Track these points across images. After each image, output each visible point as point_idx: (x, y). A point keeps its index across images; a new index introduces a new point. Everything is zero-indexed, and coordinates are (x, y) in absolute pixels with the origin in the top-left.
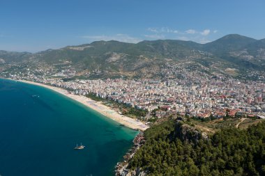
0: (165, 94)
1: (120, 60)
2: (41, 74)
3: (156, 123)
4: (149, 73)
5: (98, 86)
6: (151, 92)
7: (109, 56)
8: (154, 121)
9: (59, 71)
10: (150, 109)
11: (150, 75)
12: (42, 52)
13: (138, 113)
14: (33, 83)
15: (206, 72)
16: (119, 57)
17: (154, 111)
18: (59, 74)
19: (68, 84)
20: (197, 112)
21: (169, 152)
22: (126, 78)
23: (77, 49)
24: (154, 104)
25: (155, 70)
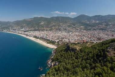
0: (61, 36)
1: (44, 24)
2: (16, 29)
3: (59, 46)
4: (55, 28)
5: (37, 33)
6: (56, 35)
7: (41, 22)
8: (58, 45)
9: (22, 28)
10: (57, 41)
12: (15, 22)
13: (53, 43)
14: (12, 33)
15: (74, 28)
16: (44, 23)
17: (58, 42)
18: (22, 30)
19: (26, 33)
20: (73, 41)
21: (66, 55)
22: (47, 30)
23: (28, 20)
24: (58, 39)
25: (57, 27)
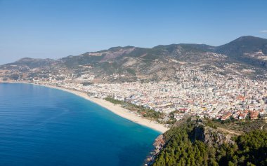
0: (182, 96)
1: (136, 65)
2: (63, 78)
3: (175, 125)
4: (164, 76)
5: (118, 90)
6: (168, 94)
7: (126, 61)
8: (173, 123)
9: (79, 76)
10: (168, 111)
11: (166, 78)
12: (63, 59)
13: (156, 116)
14: (55, 87)
15: (221, 73)
16: (135, 62)
17: (172, 113)
18: (79, 79)
19: (87, 88)
22: (142, 81)
23: (96, 55)
24: (172, 106)
25: (170, 73)
